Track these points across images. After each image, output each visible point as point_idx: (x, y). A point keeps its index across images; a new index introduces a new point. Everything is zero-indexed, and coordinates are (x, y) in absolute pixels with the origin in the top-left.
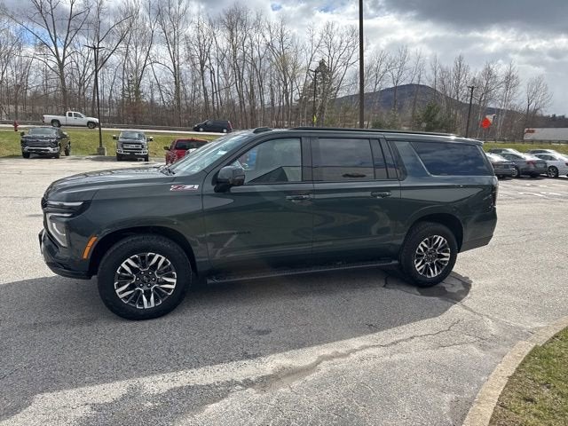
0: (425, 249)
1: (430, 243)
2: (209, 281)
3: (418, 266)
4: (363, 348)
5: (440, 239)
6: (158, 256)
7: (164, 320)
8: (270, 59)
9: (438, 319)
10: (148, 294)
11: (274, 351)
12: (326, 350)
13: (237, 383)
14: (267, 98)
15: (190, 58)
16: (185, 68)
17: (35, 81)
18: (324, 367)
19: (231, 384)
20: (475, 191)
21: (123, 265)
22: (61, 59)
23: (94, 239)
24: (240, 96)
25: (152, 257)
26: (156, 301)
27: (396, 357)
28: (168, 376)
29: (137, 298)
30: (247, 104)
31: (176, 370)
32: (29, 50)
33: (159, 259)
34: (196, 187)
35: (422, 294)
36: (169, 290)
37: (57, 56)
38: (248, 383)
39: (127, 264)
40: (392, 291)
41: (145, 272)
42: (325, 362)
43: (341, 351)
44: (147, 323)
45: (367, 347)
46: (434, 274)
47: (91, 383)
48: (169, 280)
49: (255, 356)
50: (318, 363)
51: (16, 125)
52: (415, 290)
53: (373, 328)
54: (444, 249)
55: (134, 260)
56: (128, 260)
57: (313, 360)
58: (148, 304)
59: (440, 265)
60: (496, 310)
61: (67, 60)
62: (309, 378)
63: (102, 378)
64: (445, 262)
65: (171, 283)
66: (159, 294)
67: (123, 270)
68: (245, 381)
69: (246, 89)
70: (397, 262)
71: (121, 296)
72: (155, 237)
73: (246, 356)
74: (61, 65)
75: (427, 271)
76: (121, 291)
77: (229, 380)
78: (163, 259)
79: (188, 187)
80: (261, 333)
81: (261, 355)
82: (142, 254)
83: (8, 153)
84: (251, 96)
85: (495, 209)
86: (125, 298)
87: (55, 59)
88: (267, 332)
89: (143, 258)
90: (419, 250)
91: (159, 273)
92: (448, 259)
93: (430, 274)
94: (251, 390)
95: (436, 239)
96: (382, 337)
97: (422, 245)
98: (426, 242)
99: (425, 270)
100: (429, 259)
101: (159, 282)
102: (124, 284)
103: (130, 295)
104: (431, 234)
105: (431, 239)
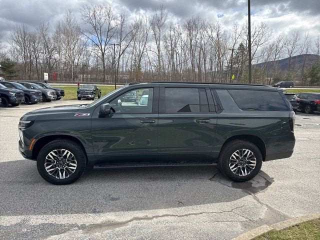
0: (237, 158)
1: (241, 153)
2: (95, 167)
3: (232, 168)
4: (163, 216)
5: (248, 152)
6: (67, 151)
7: (70, 186)
8: (211, 45)
9: (229, 204)
10: (62, 171)
11: (112, 210)
12: (140, 214)
13: (78, 226)
14: (208, 66)
15: (166, 47)
16: (163, 52)
17: (92, 63)
18: (131, 224)
19: (73, 226)
20: (276, 121)
21: (49, 155)
22: (103, 51)
23: (34, 140)
24: (193, 65)
25: (64, 152)
26: (66, 175)
27: (180, 224)
28: (45, 216)
29: (56, 172)
30: (197, 70)
31: (52, 214)
32: (90, 48)
33: (68, 153)
34: (89, 114)
35: (233, 186)
36: (73, 170)
37: (102, 50)
38: (83, 227)
39: (51, 154)
40: (213, 183)
41: (61, 160)
42: (135, 221)
43: (150, 216)
44: (59, 187)
45: (167, 215)
46: (245, 174)
47: (8, 215)
48: (73, 164)
49: (99, 212)
50: (131, 221)
51: (78, 84)
52: (230, 184)
53: (180, 204)
54: (251, 158)
55: (55, 152)
56: (52, 152)
57: (129, 219)
58: (62, 176)
59: (248, 169)
60: (276, 202)
61: (106, 52)
62: (117, 229)
63: (15, 213)
64: (253, 167)
65: (74, 166)
66: (68, 172)
67: (49, 157)
68: (82, 225)
69: (196, 61)
70: (215, 164)
71: (48, 171)
72: (65, 141)
73: (94, 211)
74: (103, 54)
75: (239, 171)
76: (48, 169)
77: (74, 223)
78: (70, 153)
79: (84, 114)
80: (113, 199)
81: (102, 212)
82: (59, 150)
83: (73, 97)
84: (199, 67)
85: (293, 134)
86: (50, 172)
87: (100, 51)
88: (116, 199)
89: (59, 152)
90: (233, 158)
91: (68, 161)
92: (255, 165)
93: (241, 174)
94: (81, 231)
95: (245, 151)
96: (182, 210)
97: (235, 155)
98: (237, 153)
99: (238, 171)
100: (241, 164)
101: (68, 165)
102: (50, 164)
103: (53, 171)
104: (240, 148)
105: (241, 151)
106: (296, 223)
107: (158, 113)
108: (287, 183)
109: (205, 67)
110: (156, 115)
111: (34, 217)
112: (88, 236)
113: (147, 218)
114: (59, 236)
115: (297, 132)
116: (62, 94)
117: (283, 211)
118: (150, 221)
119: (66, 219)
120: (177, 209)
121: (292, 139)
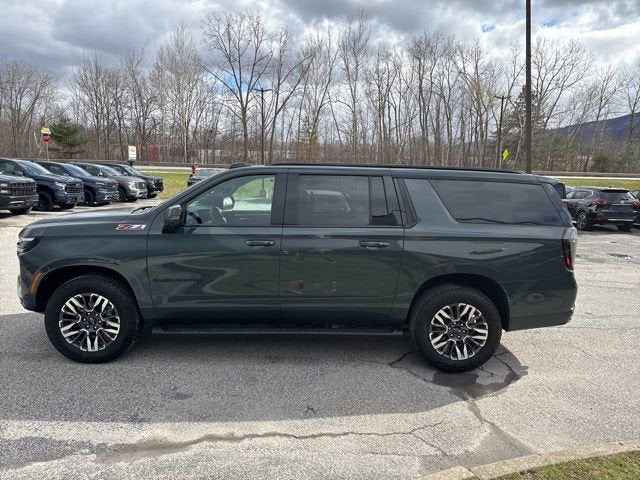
0: (447, 321)
2: (154, 331)
3: (436, 343)
4: (267, 435)
5: (470, 311)
6: (101, 298)
7: (106, 367)
8: (462, 88)
10: (92, 336)
11: (169, 419)
12: (219, 429)
13: (90, 446)
14: (456, 133)
15: (368, 94)
16: (364, 104)
17: (223, 127)
18: (195, 448)
19: (81, 445)
20: (531, 246)
21: (67, 304)
22: (245, 103)
23: (39, 275)
24: (424, 128)
25: (95, 298)
26: (100, 345)
27: (294, 455)
28: (37, 424)
29: (81, 338)
30: (431, 139)
31: (52, 419)
32: (219, 97)
33: (103, 301)
34: (144, 226)
35: (436, 381)
36: (113, 335)
37: (241, 102)
38: (101, 450)
39: (71, 303)
40: (395, 371)
41: (90, 314)
42: (205, 443)
43: (240, 434)
44: (86, 367)
45: (274, 435)
46: (463, 355)
48: (113, 324)
49: (142, 421)
50: (195, 442)
51: (193, 168)
52: (430, 375)
53: (311, 412)
54: (478, 324)
55: (79, 300)
56: (72, 299)
57: (196, 437)
58: (92, 347)
59: (471, 345)
60: (515, 419)
61: (249, 105)
62: (164, 457)
64: (481, 341)
65: (115, 329)
66: (103, 338)
67: (67, 309)
68: (99, 445)
69: (431, 125)
70: (400, 333)
71: (65, 336)
72: (99, 277)
73: (134, 419)
74: (244, 110)
75: (451, 350)
76: (65, 330)
77: (85, 440)
78: (106, 301)
79: (135, 226)
80: (179, 396)
81: (149, 421)
82: (86, 294)
84: (437, 132)
85: (572, 274)
86: (70, 337)
87: (239, 104)
88: (186, 397)
89: (87, 298)
90: (436, 321)
91: (104, 316)
92: (485, 338)
93: (456, 355)
94: (93, 457)
95: (462, 308)
96: (309, 426)
97: (441, 315)
98: (447, 311)
99: (449, 348)
100: (455, 334)
101: (105, 325)
102: (69, 323)
103: (75, 335)
104: (453, 300)
105: (454, 308)
106: (533, 465)
107: (283, 225)
108: (555, 378)
109: (450, 134)
110: (277, 231)
111: (16, 423)
112: (103, 468)
113: (232, 438)
114: (49, 463)
115: (579, 271)
116: (159, 186)
117: (523, 439)
118: (235, 444)
119: (74, 431)
120: (299, 422)
121: (570, 286)
